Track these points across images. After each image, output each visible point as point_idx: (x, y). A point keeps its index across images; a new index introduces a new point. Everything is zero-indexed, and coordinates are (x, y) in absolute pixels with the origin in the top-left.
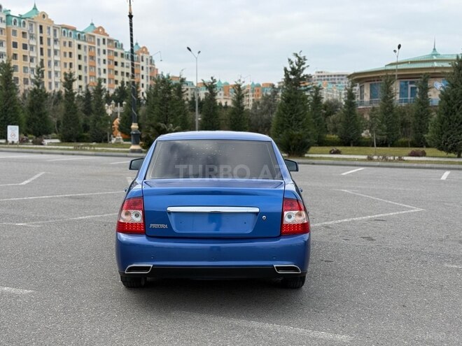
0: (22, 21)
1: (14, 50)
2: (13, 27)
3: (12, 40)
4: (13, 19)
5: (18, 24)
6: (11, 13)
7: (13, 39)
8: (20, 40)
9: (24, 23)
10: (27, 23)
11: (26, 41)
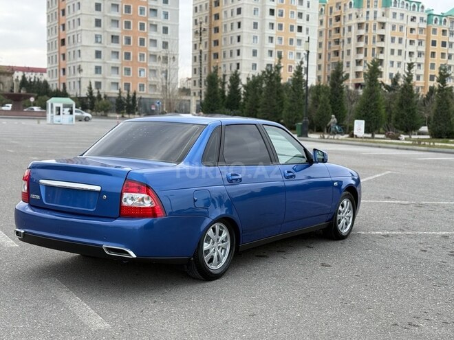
0: (443, 18)
1: (432, 49)
2: (433, 26)
3: (431, 39)
4: (434, 17)
5: (438, 22)
6: (434, 13)
7: (433, 37)
8: (439, 38)
9: (445, 20)
10: (448, 20)
11: (445, 39)
